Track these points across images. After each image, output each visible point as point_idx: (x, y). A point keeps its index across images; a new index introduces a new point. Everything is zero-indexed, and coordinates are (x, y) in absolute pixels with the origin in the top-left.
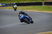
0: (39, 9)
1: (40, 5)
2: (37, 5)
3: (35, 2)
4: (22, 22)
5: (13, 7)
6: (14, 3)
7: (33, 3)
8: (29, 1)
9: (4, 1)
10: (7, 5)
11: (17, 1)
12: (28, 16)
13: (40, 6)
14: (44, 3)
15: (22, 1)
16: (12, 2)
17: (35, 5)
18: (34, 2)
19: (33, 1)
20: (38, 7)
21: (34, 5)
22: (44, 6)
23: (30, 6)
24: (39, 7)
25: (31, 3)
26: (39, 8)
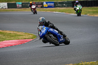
4: (45, 42)
5: (75, 9)
6: (77, 1)
10: (57, 4)
12: (57, 30)
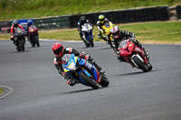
0: (159, 33)
1: (162, 20)
2: (148, 20)
3: (143, 10)
7: (134, 11)
8: (121, 6)
9: (27, 9)
11: (76, 7)
13: (160, 22)
14: (175, 11)
15: (94, 8)
16: (56, 11)
17: (144, 21)
18: (138, 8)
19: (136, 6)
20: (154, 28)
21: (139, 20)
22: (175, 21)
23: (125, 22)
24: (158, 27)
25: (128, 11)
26: (156, 30)
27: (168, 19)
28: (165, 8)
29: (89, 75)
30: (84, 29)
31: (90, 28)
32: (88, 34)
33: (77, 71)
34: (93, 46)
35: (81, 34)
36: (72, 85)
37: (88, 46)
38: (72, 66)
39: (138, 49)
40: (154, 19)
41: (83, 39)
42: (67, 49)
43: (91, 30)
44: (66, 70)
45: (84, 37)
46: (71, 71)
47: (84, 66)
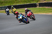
0: (34, 11)
8: (23, 3)
11: (9, 4)
13: (34, 8)
18: (27, 4)
19: (27, 3)
27: (36, 7)
28: (35, 4)
29: (25, 20)
30: (7, 10)
31: (8, 10)
32: (8, 11)
33: (22, 19)
34: (9, 15)
35: (6, 12)
36: (20, 22)
37: (8, 15)
38: (21, 18)
39: (32, 14)
40: (32, 7)
41: (6, 13)
42: (19, 13)
43: (9, 10)
44: (19, 19)
45: (7, 12)
46: (20, 19)
47: (24, 18)
